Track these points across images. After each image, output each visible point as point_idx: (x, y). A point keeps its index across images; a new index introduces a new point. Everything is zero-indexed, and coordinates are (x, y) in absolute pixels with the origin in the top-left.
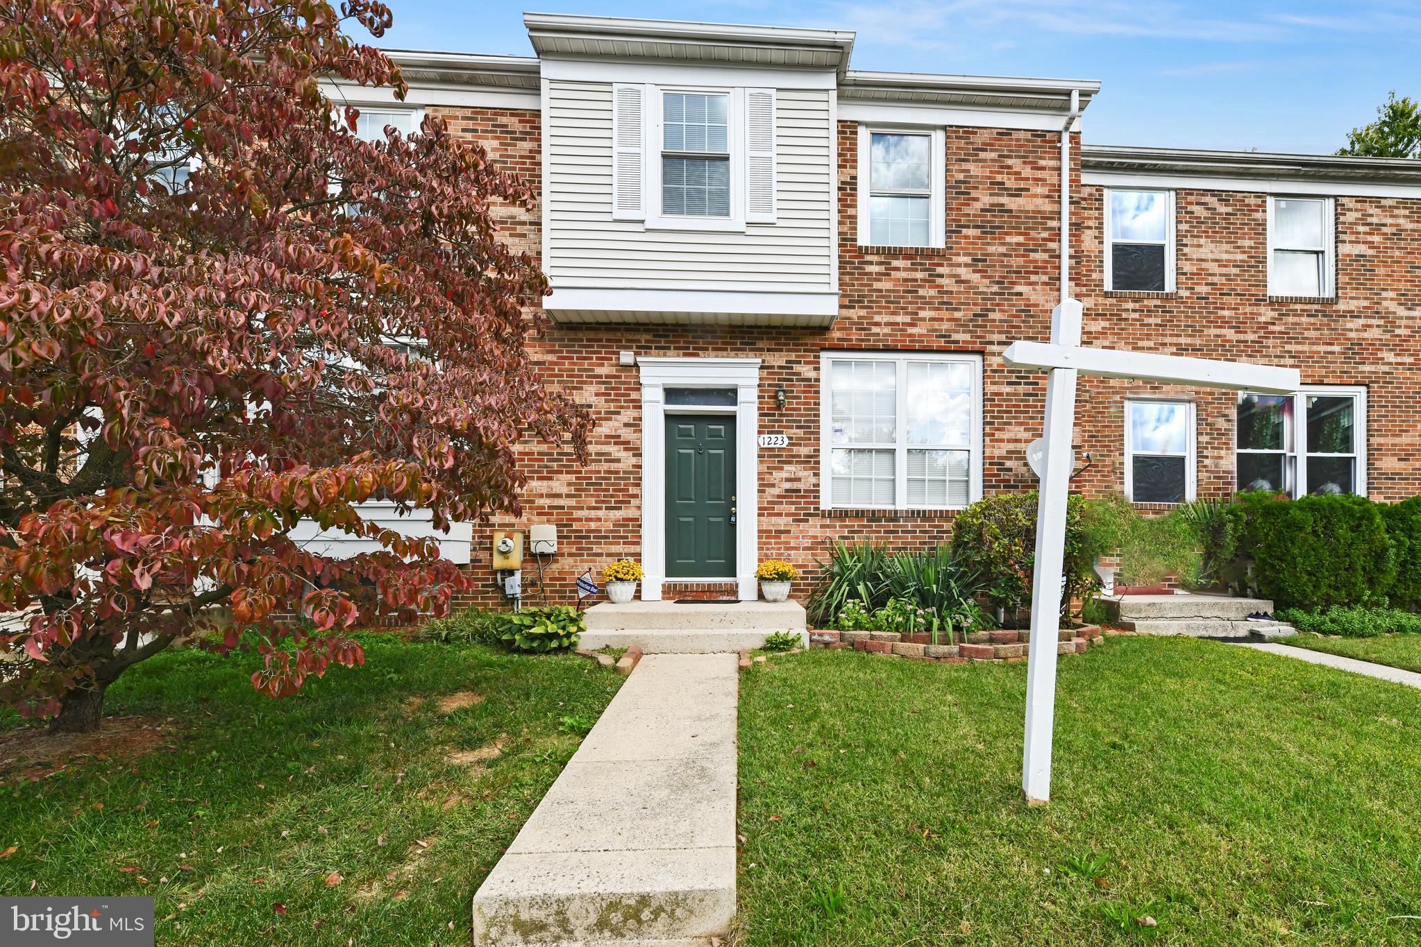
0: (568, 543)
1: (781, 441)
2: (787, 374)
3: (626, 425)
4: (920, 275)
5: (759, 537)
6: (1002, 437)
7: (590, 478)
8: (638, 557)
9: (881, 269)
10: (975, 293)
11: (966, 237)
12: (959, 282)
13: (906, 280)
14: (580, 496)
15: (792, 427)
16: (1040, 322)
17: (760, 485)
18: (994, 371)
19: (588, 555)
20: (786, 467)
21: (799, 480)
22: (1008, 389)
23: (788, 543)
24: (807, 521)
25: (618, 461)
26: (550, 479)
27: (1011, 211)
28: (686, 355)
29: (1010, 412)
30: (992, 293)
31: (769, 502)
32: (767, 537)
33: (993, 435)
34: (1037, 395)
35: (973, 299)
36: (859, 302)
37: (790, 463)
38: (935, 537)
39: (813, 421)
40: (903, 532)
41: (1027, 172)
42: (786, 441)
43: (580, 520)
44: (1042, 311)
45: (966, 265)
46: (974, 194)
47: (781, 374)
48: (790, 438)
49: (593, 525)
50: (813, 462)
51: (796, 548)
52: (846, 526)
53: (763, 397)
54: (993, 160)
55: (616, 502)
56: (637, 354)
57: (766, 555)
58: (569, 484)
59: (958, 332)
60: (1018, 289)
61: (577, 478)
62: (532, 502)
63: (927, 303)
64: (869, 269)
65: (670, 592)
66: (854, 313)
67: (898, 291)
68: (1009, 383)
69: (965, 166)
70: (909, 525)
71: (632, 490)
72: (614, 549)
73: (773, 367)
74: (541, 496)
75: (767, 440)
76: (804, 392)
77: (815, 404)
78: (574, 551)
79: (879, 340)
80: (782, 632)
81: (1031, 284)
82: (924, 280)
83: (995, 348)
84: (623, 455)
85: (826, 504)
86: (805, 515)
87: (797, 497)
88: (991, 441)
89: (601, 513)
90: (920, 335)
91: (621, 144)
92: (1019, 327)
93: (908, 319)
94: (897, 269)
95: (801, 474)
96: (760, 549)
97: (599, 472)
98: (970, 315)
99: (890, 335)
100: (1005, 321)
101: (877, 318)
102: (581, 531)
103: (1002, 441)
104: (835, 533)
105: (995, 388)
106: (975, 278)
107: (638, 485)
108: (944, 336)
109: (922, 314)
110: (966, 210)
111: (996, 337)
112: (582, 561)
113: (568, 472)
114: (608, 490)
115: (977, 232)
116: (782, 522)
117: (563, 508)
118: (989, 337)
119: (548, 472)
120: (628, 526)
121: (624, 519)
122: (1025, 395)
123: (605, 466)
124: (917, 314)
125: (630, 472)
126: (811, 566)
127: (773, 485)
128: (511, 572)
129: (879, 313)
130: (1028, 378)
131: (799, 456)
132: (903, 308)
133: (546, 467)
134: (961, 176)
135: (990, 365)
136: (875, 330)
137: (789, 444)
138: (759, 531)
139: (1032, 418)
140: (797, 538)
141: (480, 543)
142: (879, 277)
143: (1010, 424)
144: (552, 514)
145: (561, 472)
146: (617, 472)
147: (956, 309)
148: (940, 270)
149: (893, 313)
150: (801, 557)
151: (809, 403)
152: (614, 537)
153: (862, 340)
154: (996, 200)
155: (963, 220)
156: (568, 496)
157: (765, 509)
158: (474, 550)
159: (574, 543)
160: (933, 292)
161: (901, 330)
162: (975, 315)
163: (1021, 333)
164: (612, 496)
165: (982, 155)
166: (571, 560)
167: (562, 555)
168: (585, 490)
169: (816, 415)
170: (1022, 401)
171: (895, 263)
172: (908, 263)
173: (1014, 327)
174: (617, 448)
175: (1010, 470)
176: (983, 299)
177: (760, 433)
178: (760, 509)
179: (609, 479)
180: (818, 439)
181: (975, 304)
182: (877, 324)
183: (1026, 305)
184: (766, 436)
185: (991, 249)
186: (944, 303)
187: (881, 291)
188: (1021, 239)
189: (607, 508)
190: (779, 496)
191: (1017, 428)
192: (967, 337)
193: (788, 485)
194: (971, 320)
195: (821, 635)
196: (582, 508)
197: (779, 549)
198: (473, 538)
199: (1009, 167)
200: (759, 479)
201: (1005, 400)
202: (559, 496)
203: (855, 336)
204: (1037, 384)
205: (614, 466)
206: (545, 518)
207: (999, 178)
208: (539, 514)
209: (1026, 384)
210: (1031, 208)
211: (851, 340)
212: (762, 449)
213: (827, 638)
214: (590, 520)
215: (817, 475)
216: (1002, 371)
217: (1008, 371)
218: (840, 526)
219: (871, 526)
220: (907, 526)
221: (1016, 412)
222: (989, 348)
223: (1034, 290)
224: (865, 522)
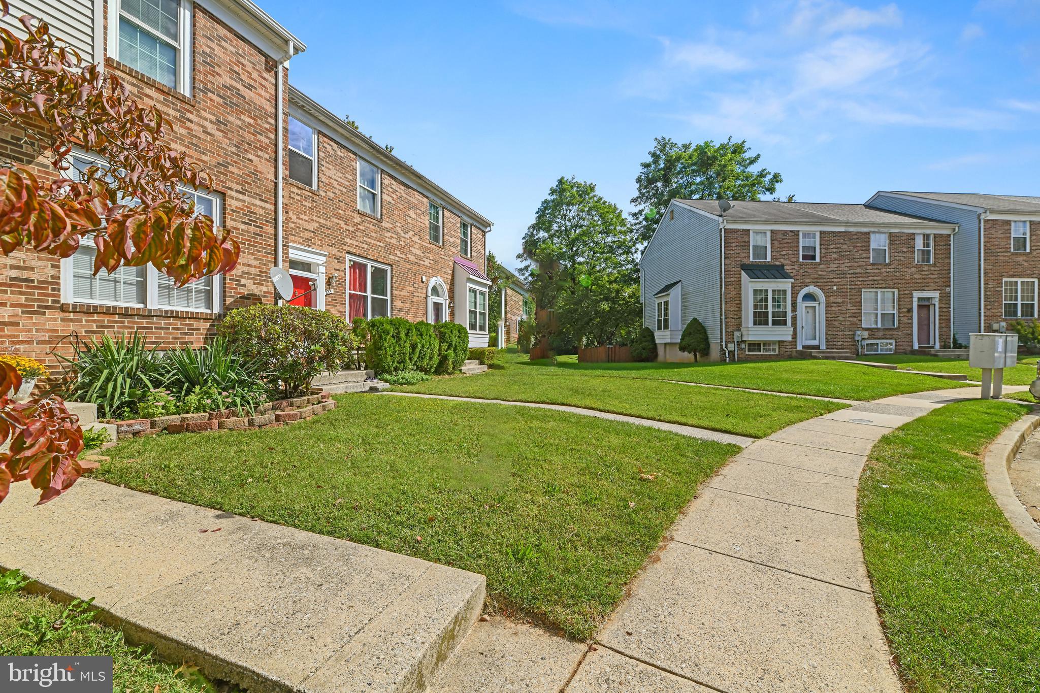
4: (172, 112)
9: (135, 89)
10: (218, 146)
11: (211, 100)
12: (206, 132)
16: (264, 186)
18: (233, 211)
21: (30, 268)
22: (243, 227)
23: (16, 336)
24: (43, 313)
27: (244, 98)
30: (231, 152)
34: (262, 236)
35: (216, 150)
41: (255, 75)
44: (264, 178)
45: (211, 122)
46: (217, 69)
51: (27, 342)
54: (232, 53)
60: (249, 156)
68: (244, 223)
69: (209, 43)
81: (258, 156)
82: (176, 118)
83: (234, 194)
85: (68, 297)
86: (39, 306)
87: (28, 287)
92: (250, 184)
94: (149, 97)
95: (34, 263)
98: (214, 162)
100: (241, 176)
104: (82, 326)
105: (234, 224)
106: (219, 135)
110: (211, 78)
111: (234, 186)
115: (221, 101)
118: (229, 184)
122: (254, 234)
130: (256, 222)
134: (207, 50)
135: (230, 206)
139: (259, 251)
140: (29, 330)
147: (203, 153)
148: (189, 115)
150: (35, 350)
154: (234, 83)
155: (209, 86)
160: (184, 131)
162: (218, 163)
163: (251, 188)
165: (223, 43)
170: (252, 237)
171: (147, 91)
172: (161, 97)
173: (246, 182)
175: (244, 286)
176: (225, 154)
181: (218, 155)
183: (255, 170)
185: (231, 118)
186: (193, 144)
188: (252, 121)
191: (249, 256)
194: (216, 166)
199: (243, 64)
204: (262, 228)
207: (236, 68)
209: (254, 226)
210: (258, 103)
215: (56, 267)
216: (239, 213)
217: (243, 214)
218: (87, 321)
219: (123, 322)
220: (160, 323)
221: (248, 245)
222: (229, 192)
223: (260, 161)
224: (117, 318)
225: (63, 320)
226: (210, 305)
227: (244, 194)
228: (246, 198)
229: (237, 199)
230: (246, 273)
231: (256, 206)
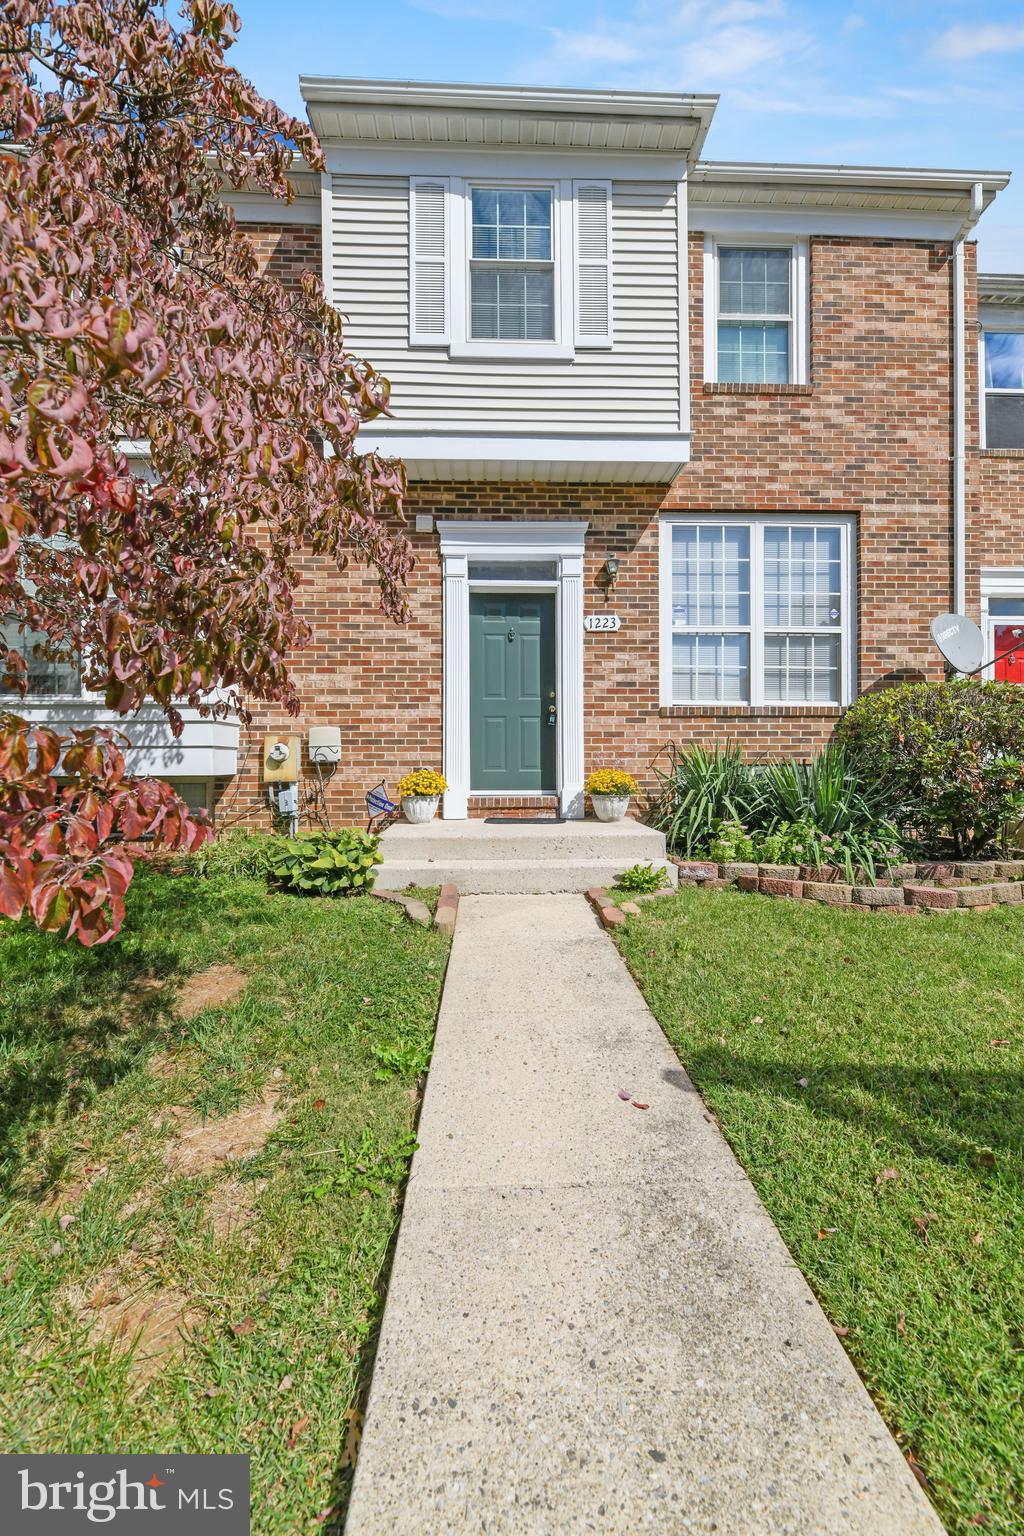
0: (354, 750)
1: (613, 622)
2: (619, 541)
3: (424, 605)
4: (780, 418)
5: (586, 741)
6: (882, 616)
7: (381, 670)
8: (440, 766)
9: (734, 411)
10: (848, 440)
11: (837, 372)
12: (830, 426)
13: (764, 425)
14: (369, 692)
15: (625, 607)
16: (929, 475)
17: (586, 677)
18: (873, 536)
19: (378, 763)
20: (618, 655)
21: (634, 670)
22: (889, 557)
23: (622, 748)
24: (644, 721)
25: (414, 648)
26: (333, 671)
27: (891, 339)
28: (495, 519)
29: (893, 586)
30: (870, 440)
31: (597, 698)
32: (595, 741)
33: (871, 614)
34: (925, 565)
35: (846, 447)
36: (706, 452)
37: (622, 650)
38: (800, 741)
39: (651, 599)
40: (761, 734)
41: (911, 291)
42: (618, 623)
43: (368, 721)
44: (930, 461)
45: (838, 406)
46: (846, 318)
47: (612, 541)
48: (623, 620)
49: (384, 727)
50: (649, 649)
51: (631, 755)
52: (691, 727)
53: (589, 570)
54: (870, 277)
55: (411, 699)
56: (436, 518)
57: (594, 763)
58: (356, 678)
59: (828, 488)
60: (902, 434)
61: (365, 670)
62: (311, 699)
63: (789, 452)
64: (718, 411)
65: (476, 808)
66: (701, 466)
67: (754, 439)
68: (891, 550)
69: (834, 284)
70: (769, 725)
71: (432, 685)
72: (409, 756)
73: (601, 533)
74: (322, 692)
75: (594, 623)
76: (640, 563)
77: (653, 577)
78: (361, 758)
79: (731, 499)
80: (643, 864)
81: (917, 428)
82: (786, 425)
83: (874, 507)
84: (420, 641)
85: (667, 700)
86: (641, 713)
87: (631, 691)
88: (870, 621)
89: (393, 713)
90: (781, 493)
91: (420, 252)
92: (903, 481)
93: (766, 472)
94: (752, 411)
95: (637, 663)
96: (587, 755)
97: (391, 662)
98: (842, 466)
99: (745, 492)
100: (886, 474)
101: (729, 472)
102: (369, 735)
103: (882, 621)
104: (679, 734)
105: (874, 557)
106: (848, 421)
107: (440, 678)
108: (811, 493)
109: (784, 466)
110: (836, 338)
111: (874, 494)
112: (371, 771)
113: (354, 663)
114: (402, 684)
115: (851, 365)
116: (613, 723)
117: (347, 706)
118: (866, 494)
119: (330, 663)
120: (426, 728)
121: (421, 720)
122: (910, 564)
123: (398, 656)
124: (777, 466)
125: (429, 663)
126: (649, 776)
127: (602, 678)
128: (286, 786)
129: (731, 466)
130: (914, 543)
131: (634, 642)
132: (759, 459)
133: (328, 656)
134: (830, 297)
135: (868, 528)
136: (726, 486)
137: (622, 627)
138: (587, 734)
139: (920, 593)
140: (632, 741)
141: (249, 749)
142: (730, 421)
143: (891, 600)
144: (334, 714)
145: (345, 663)
146: (413, 663)
147: (825, 460)
148: (805, 412)
149: (749, 466)
150: (637, 764)
151: (645, 577)
152: (409, 742)
153: (711, 499)
154: (874, 325)
155: (834, 351)
156: (354, 692)
157: (592, 706)
158: (241, 757)
159: (361, 749)
160: (796, 439)
161: (758, 486)
162: (848, 467)
163: (905, 488)
164: (407, 692)
165: (856, 271)
166: (357, 770)
167: (347, 764)
168: (374, 684)
169: (653, 592)
170: (906, 571)
171: (751, 404)
172: (766, 404)
173: (896, 481)
174: (412, 633)
175: (892, 657)
176: (859, 447)
177: (586, 613)
178: (586, 706)
179: (404, 670)
180: (657, 620)
181: (848, 454)
182: (728, 479)
183: (912, 454)
184: (594, 617)
185: (868, 386)
186: (810, 452)
187: (733, 438)
188: (905, 373)
189: (401, 707)
190: (609, 691)
191: (901, 606)
192: (839, 494)
193: (620, 678)
194: (844, 473)
195: (692, 869)
196: (370, 707)
197: (610, 755)
198: (241, 743)
199: (889, 285)
200: (586, 670)
201: (885, 571)
202: (342, 692)
203: (701, 496)
204: (925, 551)
205: (409, 656)
206: (326, 719)
207: (876, 299)
208: (319, 714)
209: (911, 551)
210: (916, 335)
211: (697, 499)
212: (588, 632)
213: (701, 873)
214: (381, 721)
215: (655, 664)
216: (882, 536)
217: (890, 536)
218: (684, 728)
219: (722, 727)
220: (765, 727)
221: (900, 586)
222: (866, 507)
223: (921, 435)
224: (715, 722)
225: (662, 727)
226: (836, 695)
227: (892, 501)
228: (895, 508)
229: (880, 515)
230: (895, 635)
231: (913, 515)
